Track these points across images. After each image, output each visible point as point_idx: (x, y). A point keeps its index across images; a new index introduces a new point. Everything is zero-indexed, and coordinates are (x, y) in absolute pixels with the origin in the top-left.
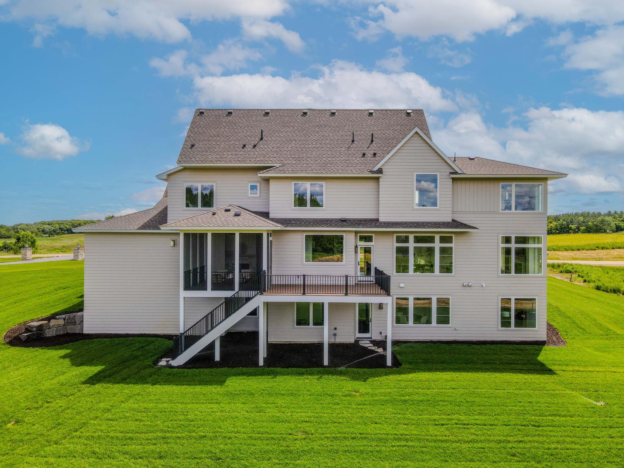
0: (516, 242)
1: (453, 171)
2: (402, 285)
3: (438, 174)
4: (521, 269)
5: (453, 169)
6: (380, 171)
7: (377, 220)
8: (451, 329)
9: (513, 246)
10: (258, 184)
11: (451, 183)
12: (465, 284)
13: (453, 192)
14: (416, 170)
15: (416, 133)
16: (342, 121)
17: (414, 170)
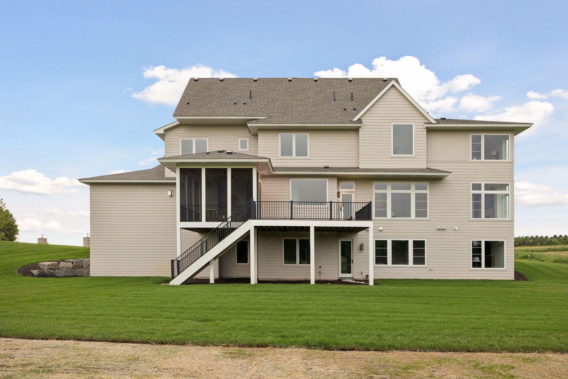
0: (486, 189)
1: (427, 122)
2: (381, 228)
3: (413, 124)
4: (491, 213)
5: (427, 119)
6: (360, 121)
7: (358, 168)
8: (426, 269)
9: (483, 192)
10: (248, 139)
11: (426, 133)
12: (439, 228)
13: (427, 141)
14: (393, 121)
15: (393, 85)
16: (324, 86)
17: (391, 121)
